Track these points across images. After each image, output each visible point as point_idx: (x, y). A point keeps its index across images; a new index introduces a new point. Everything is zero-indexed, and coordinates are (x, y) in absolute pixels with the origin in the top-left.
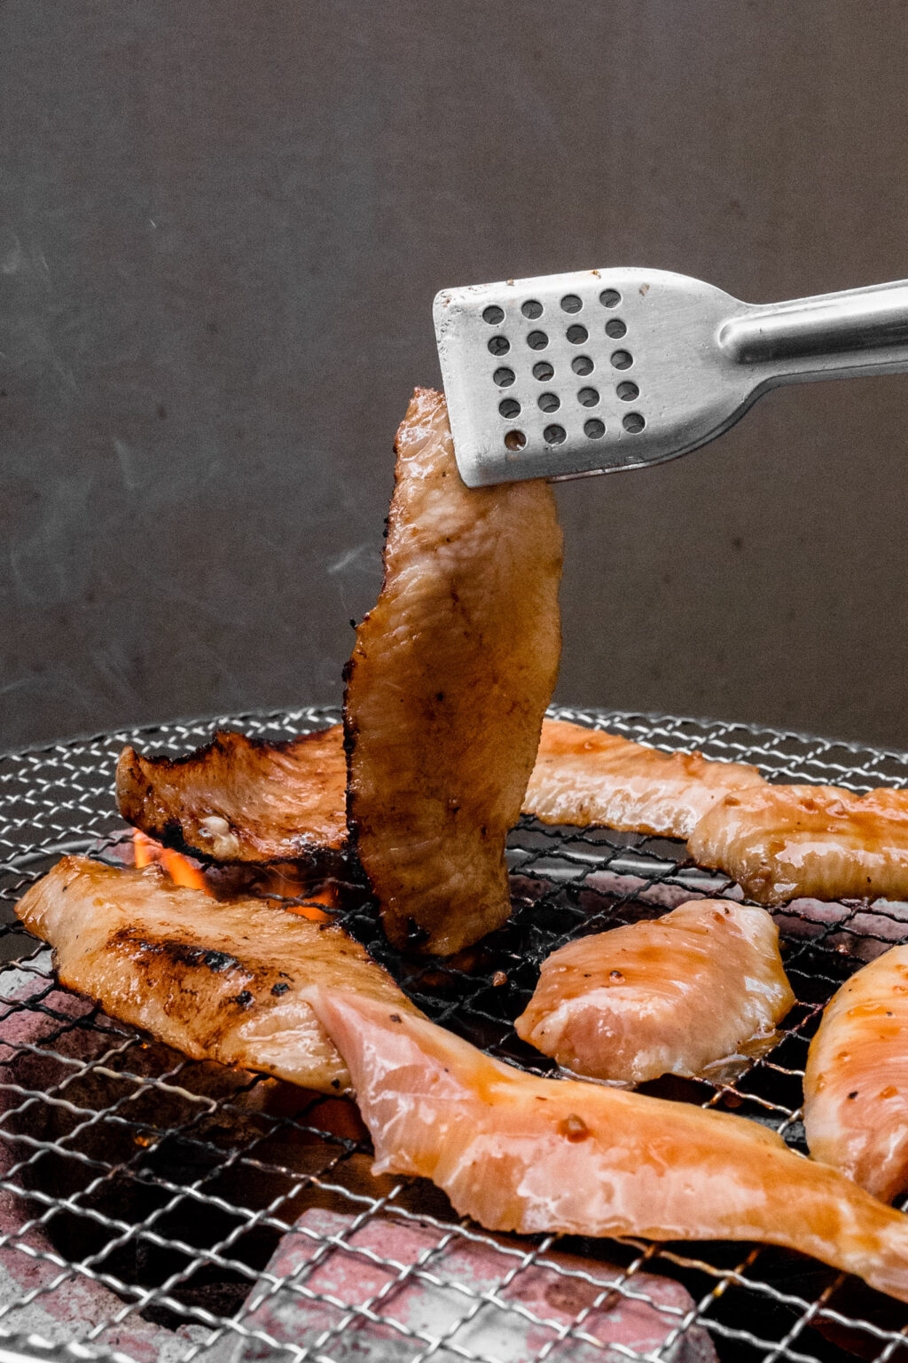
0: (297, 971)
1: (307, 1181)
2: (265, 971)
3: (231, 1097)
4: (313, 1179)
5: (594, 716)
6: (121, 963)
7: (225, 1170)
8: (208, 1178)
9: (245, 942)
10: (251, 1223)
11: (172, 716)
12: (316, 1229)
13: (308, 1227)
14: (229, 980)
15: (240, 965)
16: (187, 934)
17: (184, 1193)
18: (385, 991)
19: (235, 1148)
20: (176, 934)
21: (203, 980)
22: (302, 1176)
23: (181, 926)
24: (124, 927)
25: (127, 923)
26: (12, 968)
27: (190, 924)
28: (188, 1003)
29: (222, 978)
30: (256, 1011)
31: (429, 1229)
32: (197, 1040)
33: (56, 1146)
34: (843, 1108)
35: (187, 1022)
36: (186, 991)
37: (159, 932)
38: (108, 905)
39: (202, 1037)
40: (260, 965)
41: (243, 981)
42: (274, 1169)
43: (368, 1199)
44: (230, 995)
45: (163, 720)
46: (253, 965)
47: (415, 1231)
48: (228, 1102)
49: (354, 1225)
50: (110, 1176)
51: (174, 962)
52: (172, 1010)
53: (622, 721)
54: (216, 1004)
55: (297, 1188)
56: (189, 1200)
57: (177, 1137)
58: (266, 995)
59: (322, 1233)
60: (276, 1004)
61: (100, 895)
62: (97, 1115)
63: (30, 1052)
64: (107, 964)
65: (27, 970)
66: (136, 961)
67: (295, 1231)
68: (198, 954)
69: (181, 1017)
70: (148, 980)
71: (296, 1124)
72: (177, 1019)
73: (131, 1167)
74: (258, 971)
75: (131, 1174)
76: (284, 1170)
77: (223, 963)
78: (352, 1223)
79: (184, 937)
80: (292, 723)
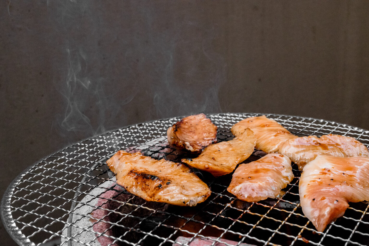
0: (173, 179)
1: (178, 229)
2: (165, 180)
3: (159, 209)
4: (180, 229)
5: (238, 115)
6: (131, 178)
7: (158, 227)
8: (154, 230)
9: (160, 172)
10: (164, 241)
11: (145, 121)
12: (181, 242)
13: (179, 242)
14: (156, 182)
15: (159, 179)
16: (146, 171)
17: (148, 234)
18: (194, 180)
19: (160, 222)
20: (144, 171)
21: (150, 182)
22: (177, 228)
23: (145, 168)
24: (132, 169)
25: (132, 168)
26: (107, 180)
27: (147, 168)
28: (147, 188)
29: (155, 182)
30: (163, 189)
31: (209, 240)
32: (149, 196)
33: (116, 224)
34: (311, 203)
35: (147, 192)
36: (147, 185)
37: (140, 170)
38: (128, 164)
39: (150, 195)
40: (164, 178)
41: (159, 182)
42: (170, 227)
43: (193, 233)
44: (157, 186)
45: (143, 122)
46: (162, 179)
47: (206, 241)
48: (158, 210)
49: (190, 241)
50: (130, 231)
51: (143, 178)
52: (143, 189)
53: (245, 115)
54: (154, 188)
55: (176, 231)
56: (149, 236)
57: (146, 220)
58: (165, 185)
59: (182, 243)
60: (167, 187)
61: (127, 161)
62: (127, 215)
63: (111, 200)
64: (128, 179)
65: (110, 181)
66: (135, 178)
67: (175, 243)
68: (149, 176)
69: (145, 191)
70: (138, 183)
71: (175, 215)
72: (144, 191)
73: (135, 228)
74: (163, 180)
75: (135, 230)
76: (172, 227)
77: (155, 178)
78: (190, 240)
79: (146, 172)
80: (171, 121)
